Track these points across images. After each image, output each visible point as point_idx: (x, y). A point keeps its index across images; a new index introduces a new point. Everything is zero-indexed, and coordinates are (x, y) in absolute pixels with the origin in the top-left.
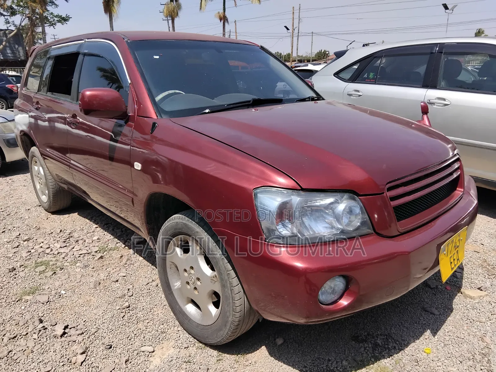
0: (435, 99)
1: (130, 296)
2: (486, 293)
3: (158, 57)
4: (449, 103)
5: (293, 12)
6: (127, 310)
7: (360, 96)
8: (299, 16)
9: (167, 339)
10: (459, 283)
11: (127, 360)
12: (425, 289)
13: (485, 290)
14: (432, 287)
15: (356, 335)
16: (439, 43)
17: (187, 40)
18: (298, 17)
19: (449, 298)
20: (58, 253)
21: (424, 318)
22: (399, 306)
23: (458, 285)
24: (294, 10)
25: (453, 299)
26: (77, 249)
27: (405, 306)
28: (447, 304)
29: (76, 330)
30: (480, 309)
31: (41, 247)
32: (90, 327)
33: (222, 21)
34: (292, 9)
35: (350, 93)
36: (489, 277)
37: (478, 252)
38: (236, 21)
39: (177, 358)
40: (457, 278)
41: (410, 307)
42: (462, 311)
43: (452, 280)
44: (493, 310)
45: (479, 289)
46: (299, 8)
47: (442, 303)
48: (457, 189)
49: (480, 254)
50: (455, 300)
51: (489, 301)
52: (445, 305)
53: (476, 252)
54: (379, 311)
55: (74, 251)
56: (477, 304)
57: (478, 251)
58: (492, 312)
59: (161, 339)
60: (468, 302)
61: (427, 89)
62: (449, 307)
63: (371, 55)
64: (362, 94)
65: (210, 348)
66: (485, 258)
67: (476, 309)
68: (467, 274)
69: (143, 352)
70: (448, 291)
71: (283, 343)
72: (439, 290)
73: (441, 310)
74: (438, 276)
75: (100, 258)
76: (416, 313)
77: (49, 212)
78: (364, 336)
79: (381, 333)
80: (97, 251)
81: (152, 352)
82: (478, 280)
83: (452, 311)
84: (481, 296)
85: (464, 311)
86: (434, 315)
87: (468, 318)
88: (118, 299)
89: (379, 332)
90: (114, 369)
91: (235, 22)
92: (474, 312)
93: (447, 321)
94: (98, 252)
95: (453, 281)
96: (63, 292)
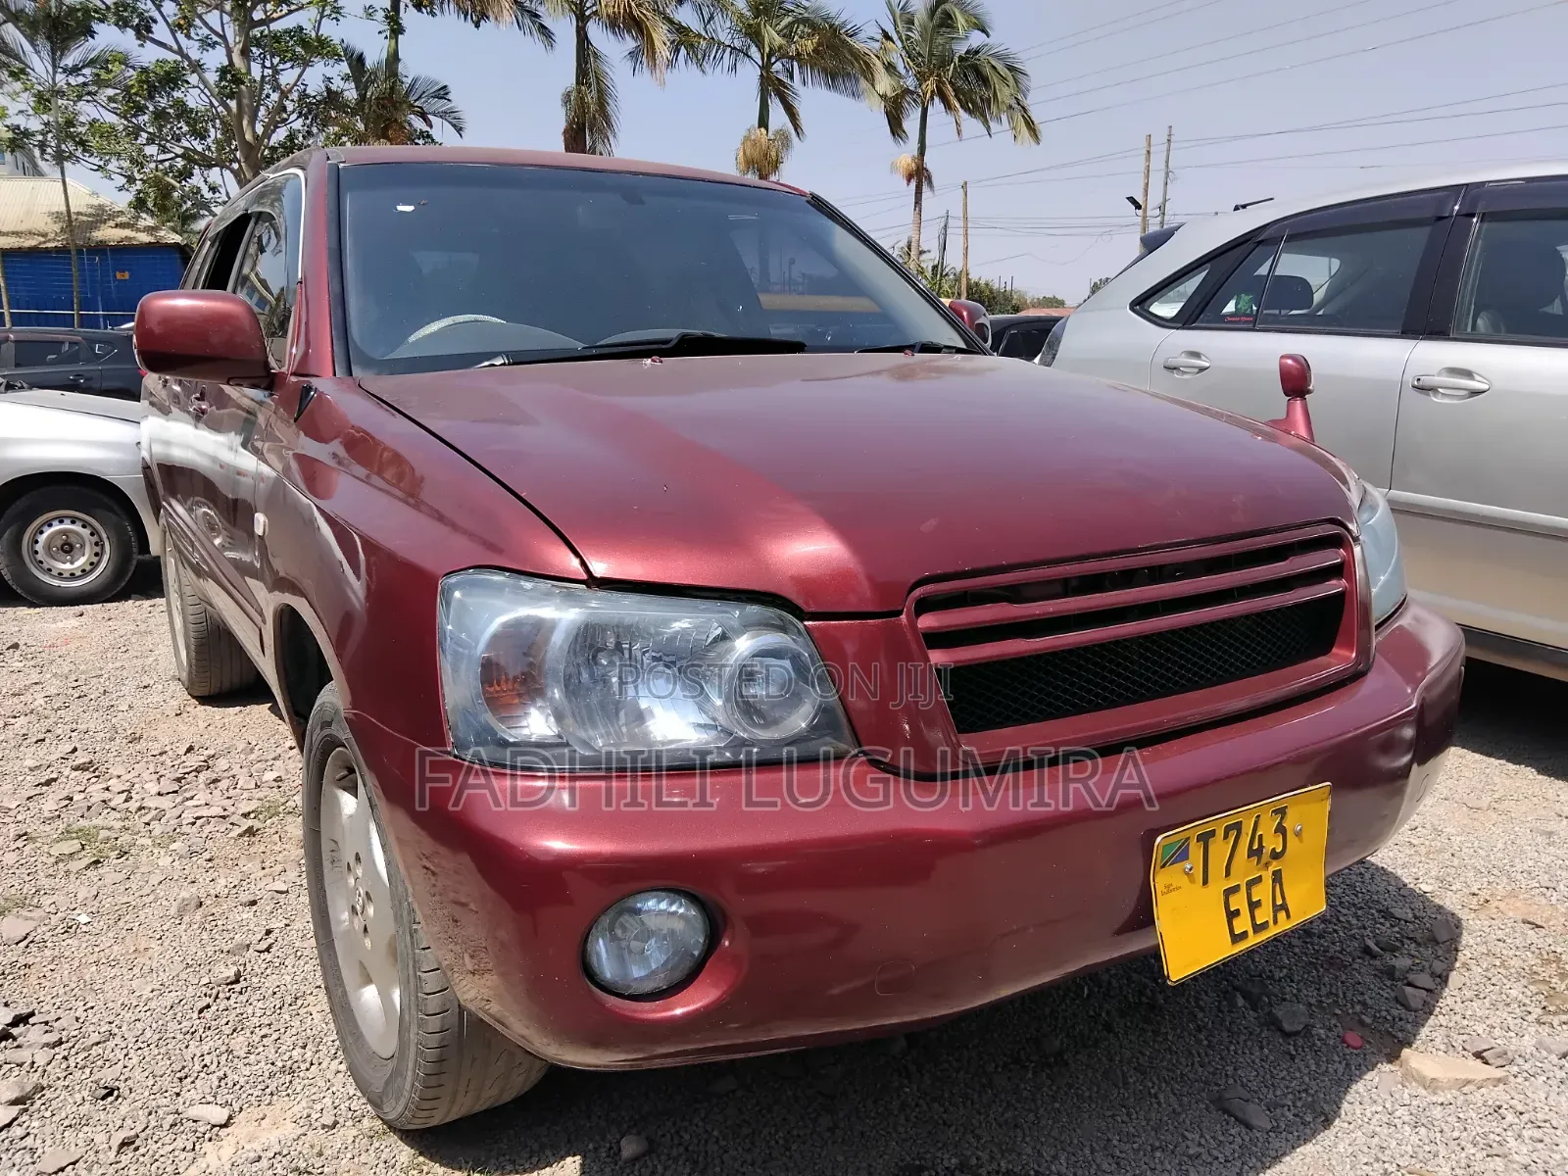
0: (1439, 374)
1: (260, 952)
2: (1500, 1073)
3: (409, 208)
4: (1486, 387)
5: (1148, 152)
6: (223, 991)
7: (1202, 369)
8: (1167, 162)
9: (289, 1091)
10: (1409, 1026)
11: (128, 1138)
12: (1260, 1034)
13: (1500, 1062)
14: (1287, 1027)
15: (918, 1163)
16: (1467, 185)
17: (532, 165)
18: (1163, 166)
19: (1340, 1074)
20: (141, 808)
21: (1202, 1136)
22: (1128, 1083)
23: (1400, 1035)
24: (1149, 145)
25: (1352, 1080)
26: (199, 803)
27: (1154, 1083)
28: (1322, 1096)
29: (46, 1032)
30: (1446, 1129)
31: (107, 789)
32: (92, 1028)
33: (913, 184)
34: (1145, 144)
35: (1172, 362)
36: (1544, 1019)
37: (1538, 926)
38: (966, 183)
39: (280, 1153)
40: (1408, 1008)
41: (1172, 1090)
42: (1372, 1127)
43: (1384, 1013)
44: (1498, 1139)
45: (1478, 1055)
46: (1167, 138)
47: (1306, 1091)
48: (1334, 650)
49: (1542, 932)
50: (1359, 1087)
51: (1498, 1103)
52: (1310, 1099)
53: (1529, 923)
54: (1045, 1089)
55: (188, 807)
56: (1439, 1108)
57: (1539, 923)
58: (1495, 1145)
59: (268, 1091)
60: (1406, 1096)
61: (1414, 342)
62: (1325, 1106)
63: (1248, 237)
64: (1207, 365)
65: (401, 1139)
66: (1559, 950)
67: (1430, 1125)
68: (1454, 999)
69: (194, 1121)
70: (1347, 1051)
71: (644, 1155)
72: (1314, 1044)
73: (1288, 1114)
74: (1337, 995)
75: (246, 832)
76: (1179, 1114)
77: (194, 697)
78: (947, 1168)
79: (1011, 1167)
80: (249, 813)
81: (222, 1126)
82: (1488, 1022)
83: (1327, 1123)
84: (1468, 1082)
85: (1378, 1129)
86: (1249, 1127)
87: (1380, 1155)
88: (222, 956)
89: (1003, 1164)
90: (74, 1163)
91: (964, 186)
92: (1414, 1139)
93: (1288, 1158)
94: (252, 815)
95: (1389, 1017)
96: (84, 919)
